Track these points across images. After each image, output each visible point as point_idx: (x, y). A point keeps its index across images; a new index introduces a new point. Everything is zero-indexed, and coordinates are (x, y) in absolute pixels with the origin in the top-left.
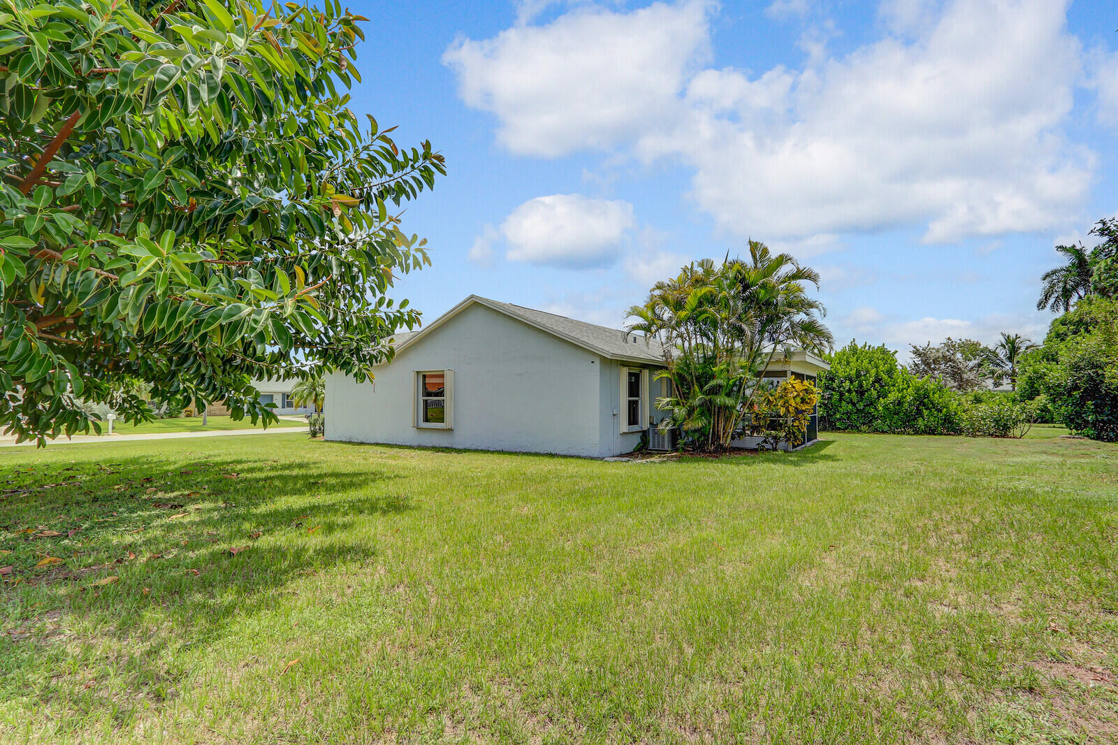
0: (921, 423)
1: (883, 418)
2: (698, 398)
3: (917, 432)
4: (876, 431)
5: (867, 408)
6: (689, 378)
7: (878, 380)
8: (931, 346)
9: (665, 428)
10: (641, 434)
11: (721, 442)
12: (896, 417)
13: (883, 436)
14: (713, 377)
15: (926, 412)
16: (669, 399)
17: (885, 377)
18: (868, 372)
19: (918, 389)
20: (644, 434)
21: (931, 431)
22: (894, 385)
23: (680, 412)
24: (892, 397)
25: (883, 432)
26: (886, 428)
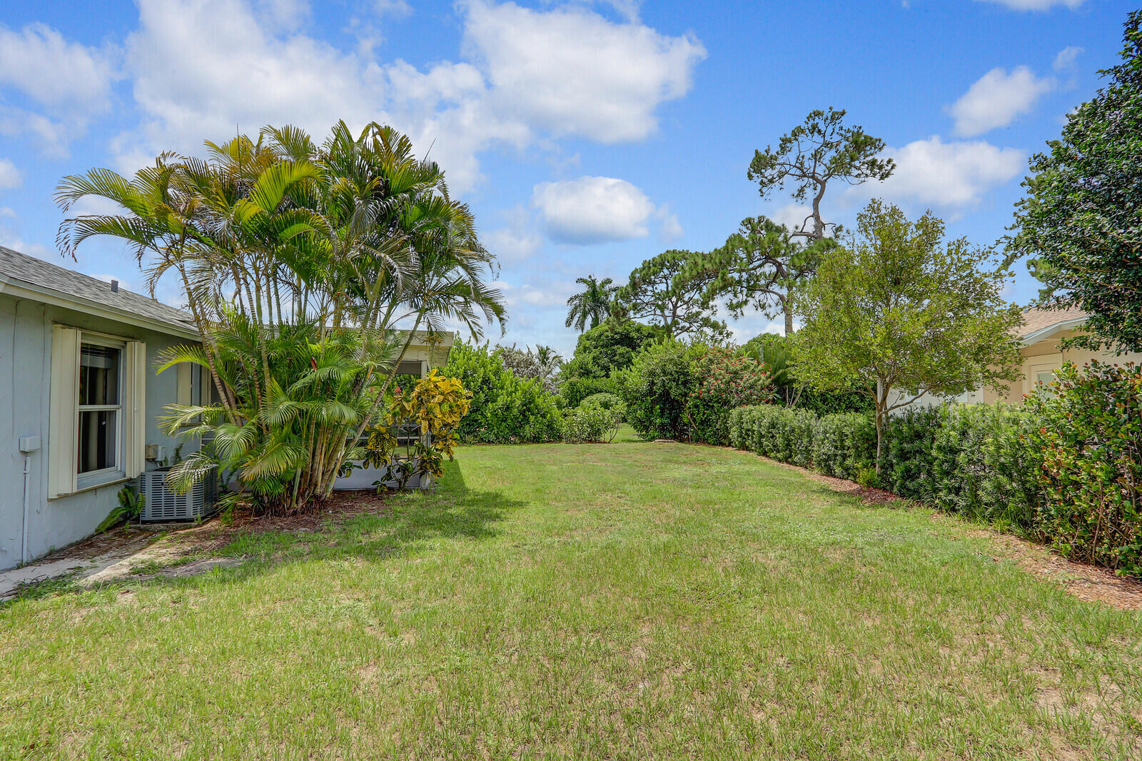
0: (528, 431)
1: (489, 427)
2: (279, 408)
3: (524, 441)
4: (482, 441)
5: (474, 415)
6: (251, 365)
7: (486, 381)
8: (516, 349)
9: (187, 475)
10: (120, 489)
11: (318, 491)
12: (504, 424)
13: (488, 447)
14: (312, 362)
15: (532, 418)
16: (198, 410)
17: (493, 377)
18: (475, 371)
19: (525, 393)
20: (130, 488)
21: (536, 440)
22: (502, 388)
23: (231, 437)
24: (501, 401)
25: (489, 442)
26: (492, 437)
